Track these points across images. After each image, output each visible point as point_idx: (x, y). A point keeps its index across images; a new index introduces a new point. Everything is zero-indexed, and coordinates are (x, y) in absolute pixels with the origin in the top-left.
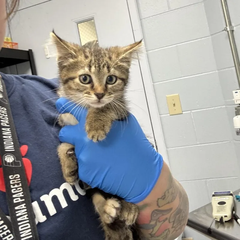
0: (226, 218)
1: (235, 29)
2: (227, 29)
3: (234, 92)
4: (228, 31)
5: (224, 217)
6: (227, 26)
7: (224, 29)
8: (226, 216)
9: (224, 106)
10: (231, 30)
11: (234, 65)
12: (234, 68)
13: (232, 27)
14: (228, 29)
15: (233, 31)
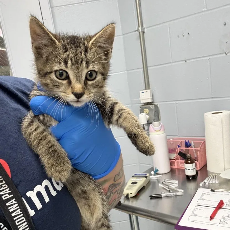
0: (131, 195)
1: (146, 30)
2: (139, 29)
3: (141, 92)
4: (140, 32)
5: (129, 194)
6: (139, 27)
7: (136, 30)
8: (131, 193)
9: (130, 105)
10: (143, 31)
11: (142, 67)
12: (142, 69)
13: (143, 28)
14: (140, 31)
15: (144, 32)
